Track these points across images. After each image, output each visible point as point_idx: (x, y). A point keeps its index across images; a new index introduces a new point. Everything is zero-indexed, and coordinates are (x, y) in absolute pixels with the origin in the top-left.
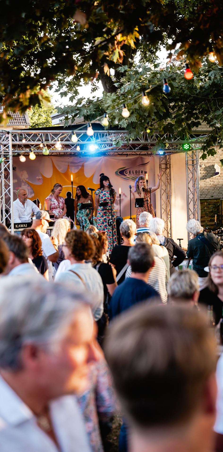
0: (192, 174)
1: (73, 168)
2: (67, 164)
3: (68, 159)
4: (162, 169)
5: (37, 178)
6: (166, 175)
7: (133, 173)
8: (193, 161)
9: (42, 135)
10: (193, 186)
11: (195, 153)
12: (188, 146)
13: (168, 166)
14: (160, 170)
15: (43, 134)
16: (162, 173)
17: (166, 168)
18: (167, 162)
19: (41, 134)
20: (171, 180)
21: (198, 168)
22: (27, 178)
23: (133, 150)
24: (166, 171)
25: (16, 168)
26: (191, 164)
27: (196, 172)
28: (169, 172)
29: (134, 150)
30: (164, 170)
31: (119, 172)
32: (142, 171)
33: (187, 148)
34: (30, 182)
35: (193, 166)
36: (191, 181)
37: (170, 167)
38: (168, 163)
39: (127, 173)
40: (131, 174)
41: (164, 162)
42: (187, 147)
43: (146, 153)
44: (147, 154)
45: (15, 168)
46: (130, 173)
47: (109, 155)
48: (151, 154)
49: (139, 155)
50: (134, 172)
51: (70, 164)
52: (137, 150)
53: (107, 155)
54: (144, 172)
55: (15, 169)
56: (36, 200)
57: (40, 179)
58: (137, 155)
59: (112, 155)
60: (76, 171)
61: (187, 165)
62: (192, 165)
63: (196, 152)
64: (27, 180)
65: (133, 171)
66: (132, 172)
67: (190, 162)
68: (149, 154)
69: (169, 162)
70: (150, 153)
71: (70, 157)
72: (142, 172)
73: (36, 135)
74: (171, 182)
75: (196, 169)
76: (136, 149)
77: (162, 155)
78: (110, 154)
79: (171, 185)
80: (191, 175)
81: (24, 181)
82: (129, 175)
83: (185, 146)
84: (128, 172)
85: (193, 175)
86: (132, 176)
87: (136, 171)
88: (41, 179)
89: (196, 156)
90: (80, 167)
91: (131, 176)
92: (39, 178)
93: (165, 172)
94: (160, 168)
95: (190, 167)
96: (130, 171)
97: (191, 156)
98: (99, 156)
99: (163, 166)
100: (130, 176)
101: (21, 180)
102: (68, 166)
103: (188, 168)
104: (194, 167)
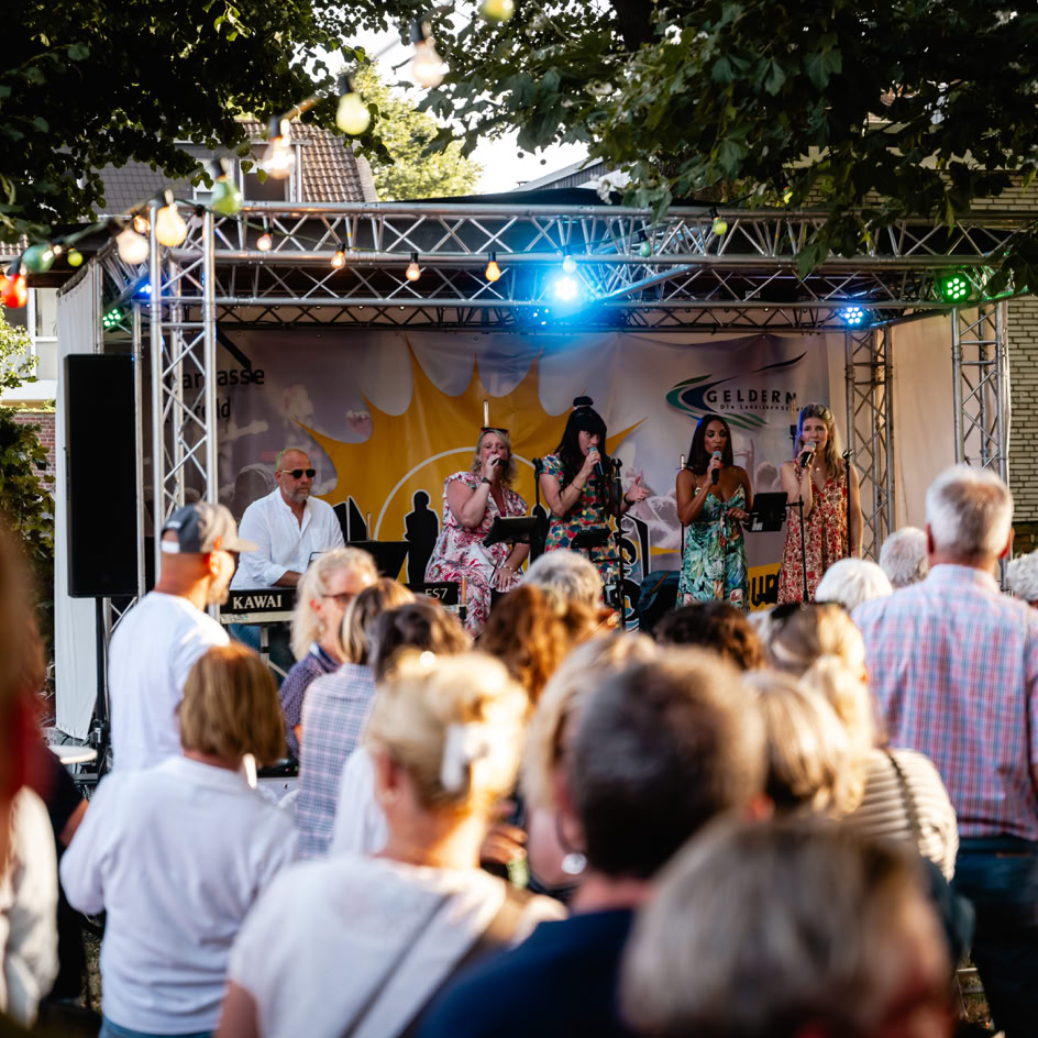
0: (980, 400)
1: (495, 377)
2: (470, 360)
3: (476, 339)
4: (857, 384)
5: (350, 414)
6: (873, 408)
7: (740, 400)
8: (982, 348)
9: (343, 221)
10: (982, 452)
11: (992, 318)
12: (963, 284)
13: (881, 375)
14: (850, 388)
15: (347, 219)
16: (859, 400)
17: (874, 383)
18: (876, 358)
19: (338, 219)
20: (891, 428)
21: (1002, 376)
22: (309, 416)
23: (733, 299)
24: (871, 392)
25: (262, 376)
26: (977, 360)
27: (996, 392)
28: (885, 397)
29: (737, 303)
30: (864, 390)
31: (683, 397)
32: (774, 392)
33: (956, 296)
34: (320, 431)
35: (983, 365)
36: (976, 431)
37: (888, 377)
38: (880, 359)
39: (715, 400)
40: (731, 404)
41: (863, 356)
42: (956, 288)
43: (793, 321)
44: (797, 323)
45: (259, 374)
46: (726, 399)
47: (639, 326)
48: (812, 327)
49: (765, 326)
50: (745, 396)
51: (480, 361)
52: (752, 299)
53: (631, 326)
54: (782, 398)
55: (260, 380)
56: (344, 505)
57: (360, 420)
58: (756, 326)
59: (653, 326)
60: (507, 389)
61: (957, 363)
62: (980, 366)
63: (995, 311)
64: (309, 424)
65: (739, 392)
66: (733, 396)
67: (972, 354)
68: (803, 326)
69: (884, 357)
70: (806, 318)
71: (483, 332)
72: (776, 398)
73: (319, 222)
74: (892, 437)
75: (994, 383)
76: (748, 297)
77: (855, 327)
78: (643, 323)
79: (893, 448)
80: (972, 408)
81: (297, 426)
82: (722, 407)
83: (950, 285)
84: (720, 395)
85: (981, 407)
86: (737, 411)
87: (751, 391)
88: (367, 418)
89: (995, 329)
90: (523, 375)
91: (730, 411)
92: (357, 415)
93: (868, 400)
94: (850, 383)
95: (973, 373)
96: (725, 392)
97: (976, 329)
98: (599, 331)
99: (861, 374)
100: (725, 410)
101: (286, 424)
102: (476, 368)
103: (963, 375)
104: (986, 373)
